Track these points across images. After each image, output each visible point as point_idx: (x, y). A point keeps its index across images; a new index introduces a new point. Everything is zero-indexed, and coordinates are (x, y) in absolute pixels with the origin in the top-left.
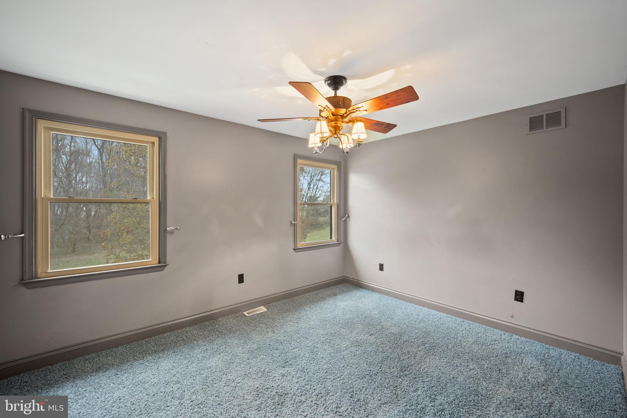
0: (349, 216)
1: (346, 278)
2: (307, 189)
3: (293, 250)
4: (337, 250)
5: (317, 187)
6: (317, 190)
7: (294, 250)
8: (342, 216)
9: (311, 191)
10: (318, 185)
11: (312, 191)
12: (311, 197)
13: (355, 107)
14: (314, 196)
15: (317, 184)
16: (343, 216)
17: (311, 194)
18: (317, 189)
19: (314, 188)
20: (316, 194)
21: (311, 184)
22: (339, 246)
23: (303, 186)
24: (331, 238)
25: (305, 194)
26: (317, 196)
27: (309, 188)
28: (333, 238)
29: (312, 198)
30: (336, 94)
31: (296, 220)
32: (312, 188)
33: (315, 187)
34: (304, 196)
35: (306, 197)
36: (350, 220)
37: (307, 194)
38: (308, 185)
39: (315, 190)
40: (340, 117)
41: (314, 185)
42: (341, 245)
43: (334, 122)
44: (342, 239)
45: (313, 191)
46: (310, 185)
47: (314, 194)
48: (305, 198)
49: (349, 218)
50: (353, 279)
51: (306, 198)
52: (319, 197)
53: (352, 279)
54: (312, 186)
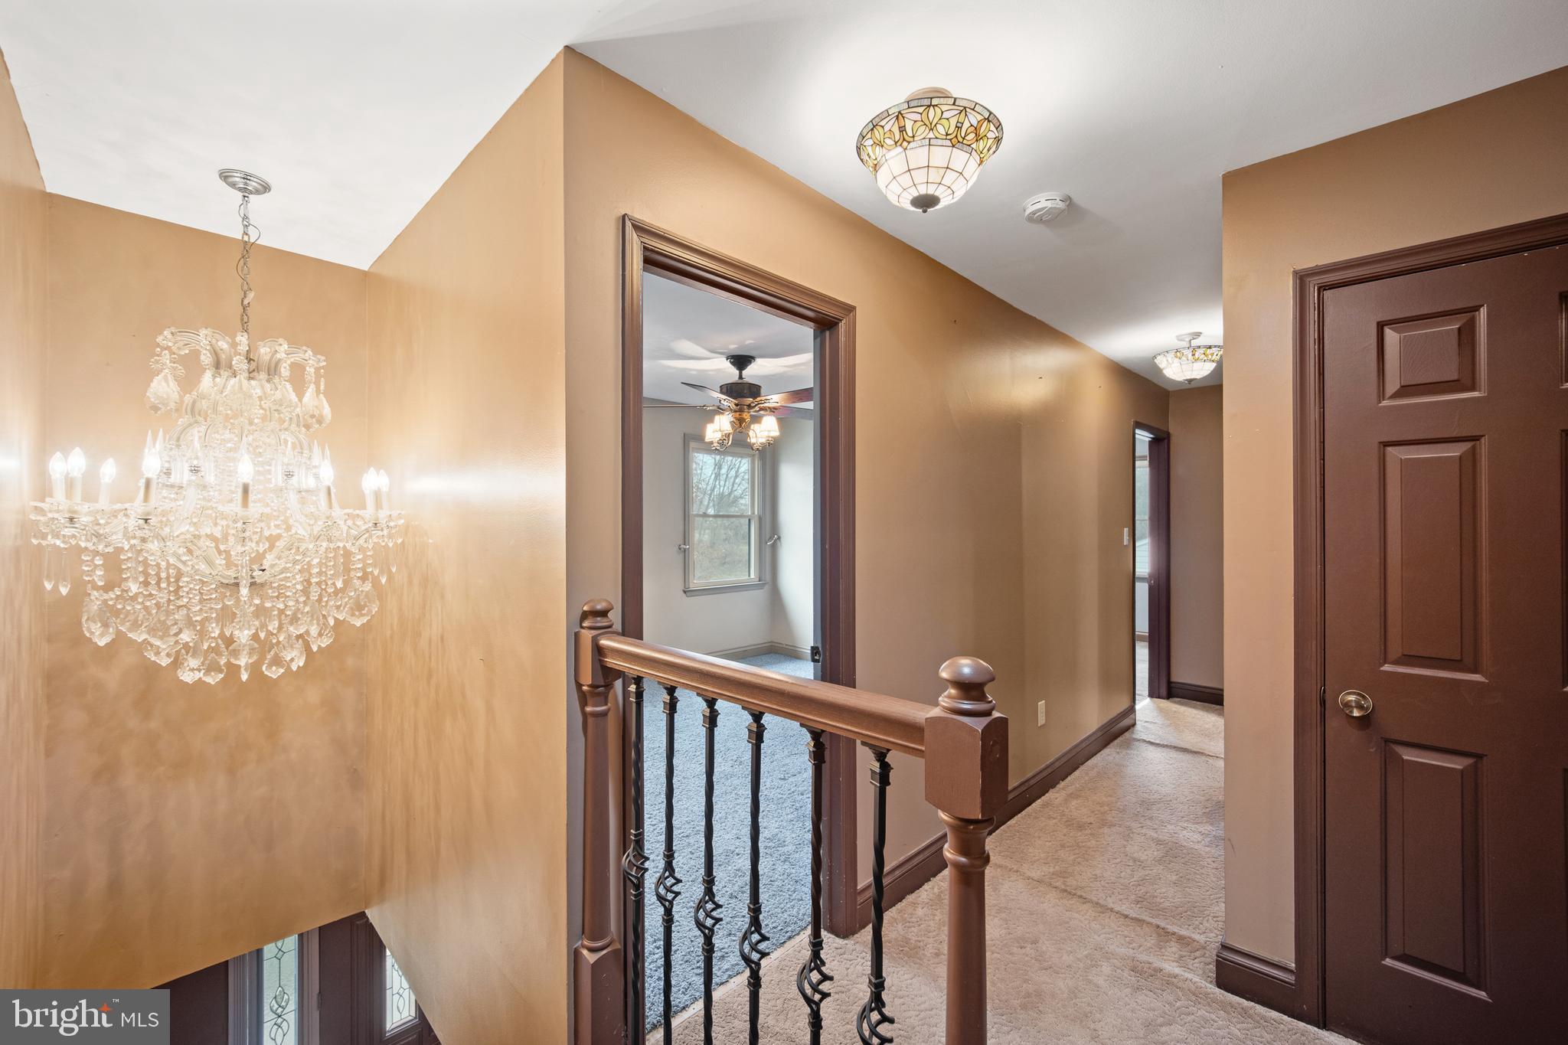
0: (779, 538)
1: (776, 645)
2: (713, 476)
3: (682, 593)
4: (760, 595)
5: (737, 472)
6: (737, 480)
7: (685, 592)
8: (768, 537)
9: (722, 483)
10: (739, 467)
11: (726, 481)
12: (721, 496)
13: (763, 398)
14: (730, 494)
15: (737, 466)
16: (770, 538)
17: (722, 489)
18: (736, 477)
19: (729, 476)
20: (734, 489)
21: (721, 466)
22: (762, 589)
23: (702, 469)
24: (749, 576)
25: (709, 488)
26: (738, 493)
27: (718, 476)
28: (752, 576)
29: (724, 499)
30: (741, 377)
31: (687, 543)
32: (725, 476)
33: (733, 473)
34: (705, 493)
35: (710, 496)
36: (781, 545)
37: (713, 490)
38: (715, 468)
39: (732, 480)
40: (745, 407)
41: (729, 469)
42: (767, 587)
43: (738, 413)
44: (768, 577)
45: (727, 483)
46: (720, 468)
47: (730, 488)
48: (707, 497)
49: (780, 541)
50: (786, 645)
51: (710, 500)
52: (741, 498)
53: (784, 646)
54: (724, 471)
